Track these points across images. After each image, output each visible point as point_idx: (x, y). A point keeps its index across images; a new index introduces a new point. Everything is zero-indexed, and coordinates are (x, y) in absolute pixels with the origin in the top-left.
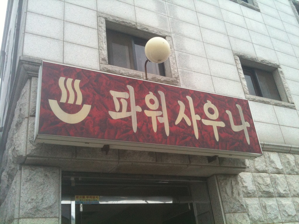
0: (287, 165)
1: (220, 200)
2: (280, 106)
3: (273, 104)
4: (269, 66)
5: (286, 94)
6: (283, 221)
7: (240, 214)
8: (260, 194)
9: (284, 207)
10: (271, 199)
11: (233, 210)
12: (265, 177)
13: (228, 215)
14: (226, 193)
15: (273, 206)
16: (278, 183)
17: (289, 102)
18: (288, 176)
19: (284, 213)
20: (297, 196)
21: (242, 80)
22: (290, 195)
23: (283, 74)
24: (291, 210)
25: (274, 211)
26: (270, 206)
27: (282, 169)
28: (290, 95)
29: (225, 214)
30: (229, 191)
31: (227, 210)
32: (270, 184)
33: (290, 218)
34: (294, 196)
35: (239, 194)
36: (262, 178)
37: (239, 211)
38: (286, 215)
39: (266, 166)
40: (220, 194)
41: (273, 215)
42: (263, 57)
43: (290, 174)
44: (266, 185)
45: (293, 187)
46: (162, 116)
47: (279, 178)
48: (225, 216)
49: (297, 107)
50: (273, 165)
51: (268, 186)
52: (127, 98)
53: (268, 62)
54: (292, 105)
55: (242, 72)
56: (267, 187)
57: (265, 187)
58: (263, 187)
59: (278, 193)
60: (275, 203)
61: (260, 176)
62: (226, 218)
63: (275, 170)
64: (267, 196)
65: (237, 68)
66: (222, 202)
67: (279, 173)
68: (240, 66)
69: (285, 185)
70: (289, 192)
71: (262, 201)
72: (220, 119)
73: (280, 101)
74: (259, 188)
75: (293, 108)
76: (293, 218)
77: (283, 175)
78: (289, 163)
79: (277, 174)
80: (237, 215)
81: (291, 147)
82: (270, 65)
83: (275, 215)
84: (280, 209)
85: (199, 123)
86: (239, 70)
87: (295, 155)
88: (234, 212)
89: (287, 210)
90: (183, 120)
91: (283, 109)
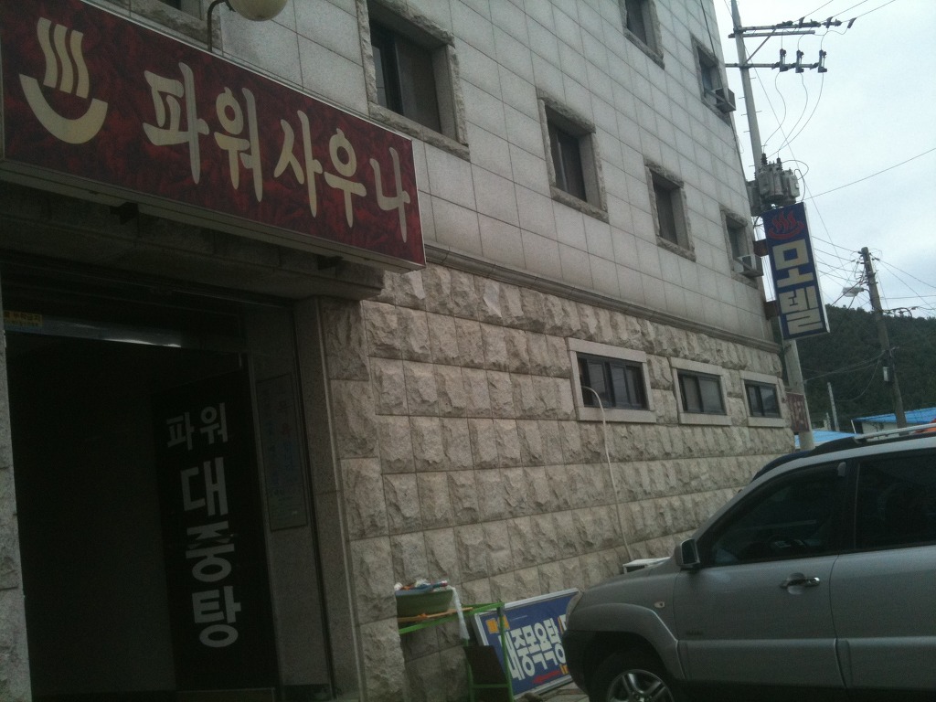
0: (434, 293)
1: (322, 351)
2: (438, 147)
3: (426, 139)
4: (429, 34)
5: (454, 117)
6: (411, 412)
7: (357, 383)
8: (374, 349)
9: (417, 382)
10: (393, 362)
11: (346, 374)
12: (388, 313)
13: (334, 383)
14: (337, 338)
15: (395, 378)
16: (412, 329)
17: (457, 139)
18: (431, 316)
19: (414, 395)
20: (444, 362)
21: (366, 62)
22: (430, 359)
23: (457, 64)
24: (428, 391)
25: (395, 390)
26: (390, 377)
27: (423, 299)
28: (464, 123)
29: (329, 379)
30: (342, 335)
31: (334, 372)
32: (395, 330)
33: (424, 408)
34: (438, 362)
35: (360, 343)
36: (382, 315)
37: (356, 378)
38: (418, 400)
39: (393, 289)
40: (324, 339)
41: (393, 397)
42: (420, 8)
43: (436, 312)
44: (389, 330)
45: (440, 341)
46: (248, 152)
47: (415, 319)
48: (329, 384)
49: (472, 156)
50: (406, 287)
51: (391, 332)
52: (180, 96)
53: (428, 24)
54: (464, 148)
55: (368, 38)
56: (391, 336)
57: (384, 335)
58: (381, 334)
59: (408, 351)
60: (400, 371)
61: (379, 311)
62: (330, 390)
63: (408, 300)
64: (387, 355)
65: (359, 24)
66: (326, 355)
67: (416, 308)
68: (366, 23)
69: (425, 336)
70: (429, 352)
71: (375, 365)
72: (358, 177)
73: (440, 135)
74: (373, 337)
75: (464, 156)
76: (430, 409)
77: (423, 313)
78: (438, 287)
79: (411, 308)
80: (351, 384)
81: (448, 252)
82: (432, 32)
83: (397, 398)
84: (408, 386)
85: (320, 179)
86: (362, 30)
87: (453, 271)
88: (348, 379)
89: (421, 390)
90: (289, 169)
91: (444, 155)
